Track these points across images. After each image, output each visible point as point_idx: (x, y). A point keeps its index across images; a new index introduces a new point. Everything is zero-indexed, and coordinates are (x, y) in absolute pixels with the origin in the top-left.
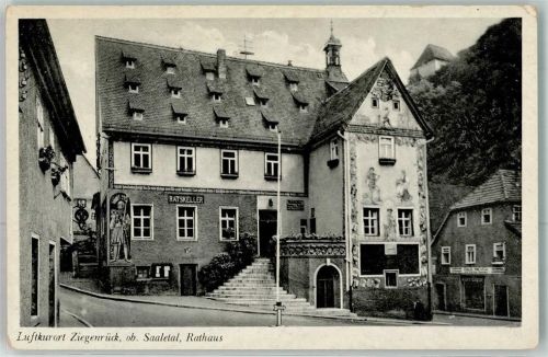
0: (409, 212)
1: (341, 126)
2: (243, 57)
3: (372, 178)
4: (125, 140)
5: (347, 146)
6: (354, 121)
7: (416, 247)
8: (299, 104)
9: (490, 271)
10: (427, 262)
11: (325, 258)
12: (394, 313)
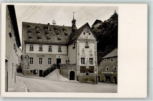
0: (92, 59)
1: (76, 39)
2: (53, 25)
3: (83, 51)
4: (28, 43)
5: (78, 44)
6: (79, 38)
7: (93, 67)
8: (66, 35)
9: (112, 73)
10: (96, 70)
11: (72, 69)
12: (88, 82)
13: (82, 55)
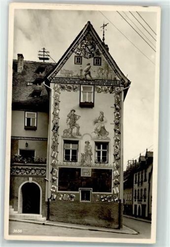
1: (46, 79)
3: (73, 119)
7: (109, 172)
10: (119, 183)
11: (28, 177)
12: (87, 220)
13: (66, 131)
